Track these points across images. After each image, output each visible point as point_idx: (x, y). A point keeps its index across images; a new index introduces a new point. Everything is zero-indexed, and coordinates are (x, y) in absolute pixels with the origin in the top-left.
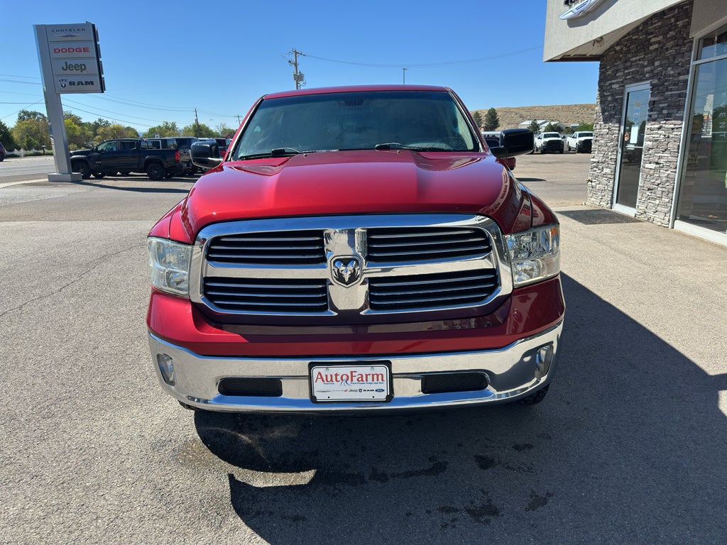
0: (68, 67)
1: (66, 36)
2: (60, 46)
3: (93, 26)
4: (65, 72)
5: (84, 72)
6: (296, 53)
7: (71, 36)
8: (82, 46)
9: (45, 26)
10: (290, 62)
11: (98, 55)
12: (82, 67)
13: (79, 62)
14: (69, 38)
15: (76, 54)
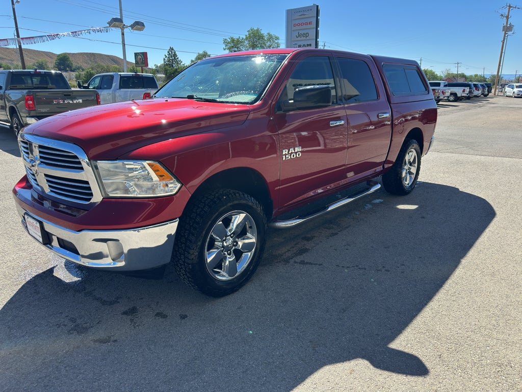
0: (299, 35)
1: (301, 15)
2: (297, 22)
3: (317, 6)
4: (297, 39)
5: (308, 38)
6: (510, 7)
7: (304, 15)
8: (308, 21)
9: (292, 9)
10: (502, 15)
11: (317, 26)
12: (306, 35)
13: (305, 32)
14: (303, 17)
15: (305, 27)
